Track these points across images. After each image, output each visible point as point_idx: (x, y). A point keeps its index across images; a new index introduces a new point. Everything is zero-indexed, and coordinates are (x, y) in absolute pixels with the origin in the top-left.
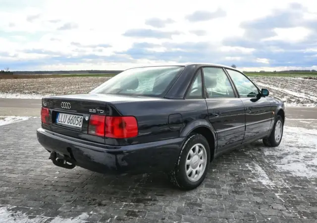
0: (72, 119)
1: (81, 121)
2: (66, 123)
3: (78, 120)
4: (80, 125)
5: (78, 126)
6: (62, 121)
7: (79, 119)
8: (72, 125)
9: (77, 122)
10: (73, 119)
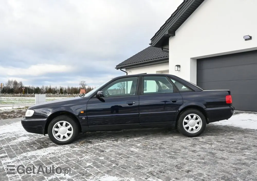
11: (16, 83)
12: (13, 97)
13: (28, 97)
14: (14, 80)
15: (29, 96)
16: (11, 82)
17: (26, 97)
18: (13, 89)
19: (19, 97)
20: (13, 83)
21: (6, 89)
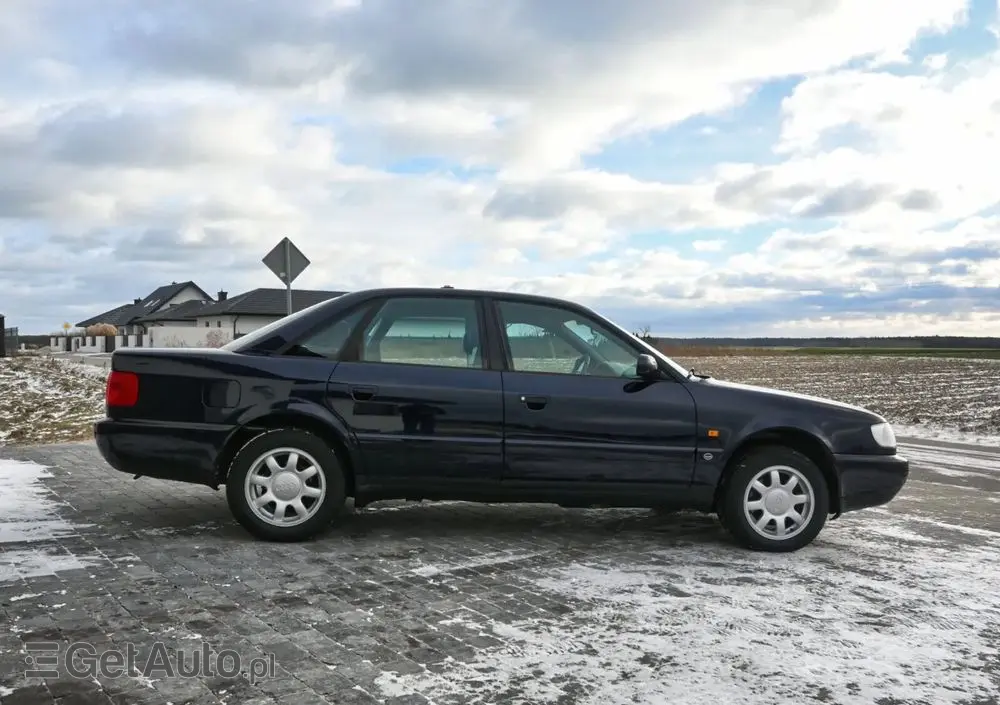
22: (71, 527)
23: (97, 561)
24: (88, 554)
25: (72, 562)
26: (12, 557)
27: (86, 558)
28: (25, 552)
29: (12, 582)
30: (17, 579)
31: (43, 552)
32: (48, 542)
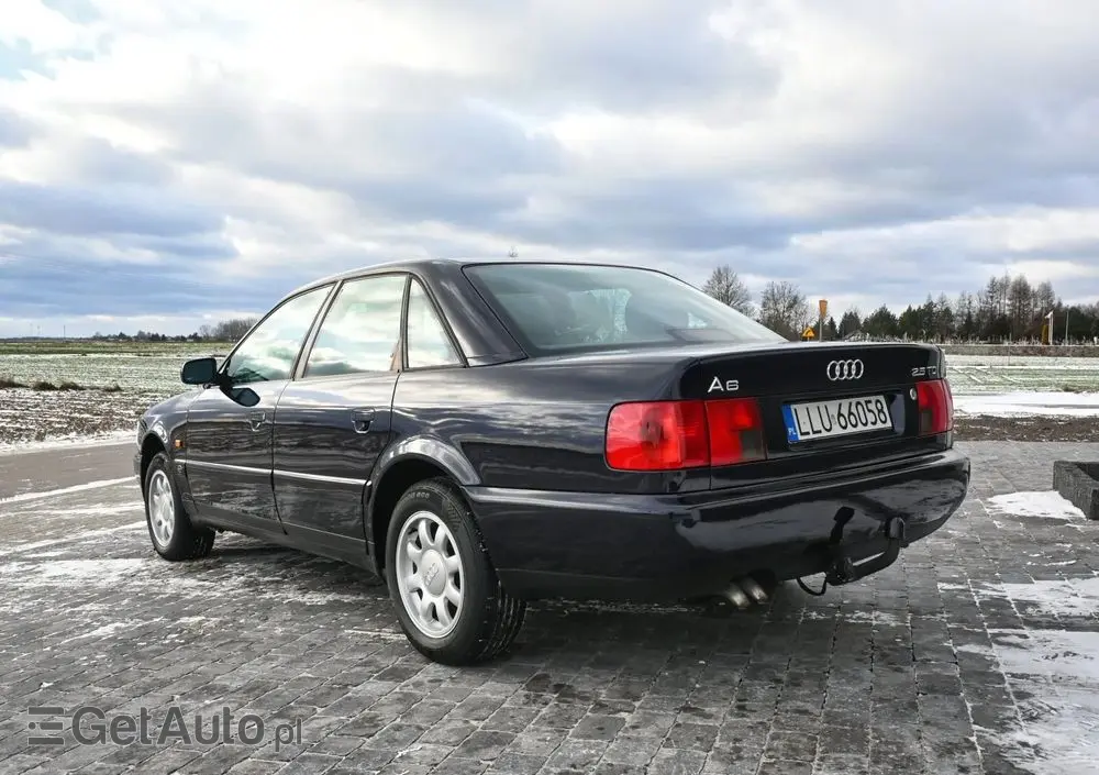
0: (850, 413)
1: (881, 411)
2: (837, 431)
3: (870, 411)
4: (884, 422)
5: (880, 425)
6: (820, 427)
7: (872, 406)
8: (860, 428)
9: (871, 417)
10: (854, 410)
11: (1021, 291)
12: (990, 354)
13: (1063, 355)
14: (1013, 278)
15: (1068, 349)
16: (1001, 285)
17: (1049, 356)
18: (1011, 320)
19: (1018, 355)
20: (1009, 291)
21: (979, 322)
22: (996, 652)
23: (985, 588)
24: (991, 597)
25: (1012, 591)
26: (1083, 607)
27: (995, 593)
28: (1068, 611)
29: (1078, 577)
30: (1073, 580)
31: (1044, 609)
32: (1036, 625)
